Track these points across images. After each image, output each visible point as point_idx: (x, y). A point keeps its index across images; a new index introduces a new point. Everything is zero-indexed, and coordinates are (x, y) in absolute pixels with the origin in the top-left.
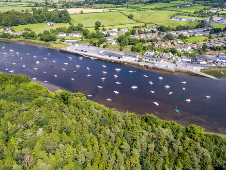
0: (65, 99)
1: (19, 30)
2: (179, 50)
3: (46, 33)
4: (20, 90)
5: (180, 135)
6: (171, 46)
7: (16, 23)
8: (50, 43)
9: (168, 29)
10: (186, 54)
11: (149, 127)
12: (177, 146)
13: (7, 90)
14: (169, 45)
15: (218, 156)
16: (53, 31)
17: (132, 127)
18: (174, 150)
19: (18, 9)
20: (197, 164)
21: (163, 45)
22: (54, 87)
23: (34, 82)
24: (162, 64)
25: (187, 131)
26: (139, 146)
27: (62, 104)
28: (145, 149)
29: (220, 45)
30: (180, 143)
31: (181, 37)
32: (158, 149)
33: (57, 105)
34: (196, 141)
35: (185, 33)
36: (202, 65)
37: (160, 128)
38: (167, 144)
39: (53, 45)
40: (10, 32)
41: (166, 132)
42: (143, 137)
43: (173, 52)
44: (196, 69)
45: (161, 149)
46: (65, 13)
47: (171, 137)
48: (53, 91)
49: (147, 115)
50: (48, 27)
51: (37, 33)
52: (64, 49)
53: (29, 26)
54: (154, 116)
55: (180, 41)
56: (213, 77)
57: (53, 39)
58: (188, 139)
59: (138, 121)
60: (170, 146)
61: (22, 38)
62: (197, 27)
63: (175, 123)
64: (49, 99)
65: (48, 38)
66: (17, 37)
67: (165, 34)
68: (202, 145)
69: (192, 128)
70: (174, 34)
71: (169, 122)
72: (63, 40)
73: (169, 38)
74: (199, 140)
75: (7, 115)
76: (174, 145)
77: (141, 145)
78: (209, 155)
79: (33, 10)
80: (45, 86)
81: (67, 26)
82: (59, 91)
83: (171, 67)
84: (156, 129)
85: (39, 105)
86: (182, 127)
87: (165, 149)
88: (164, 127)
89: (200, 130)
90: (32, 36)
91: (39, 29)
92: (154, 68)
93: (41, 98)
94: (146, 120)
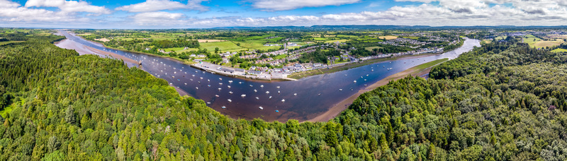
0: (190, 104)
1: (168, 51)
2: (272, 64)
3: (183, 53)
4: (161, 91)
5: (283, 132)
6: (266, 62)
7: (167, 47)
8: (185, 60)
9: (263, 52)
10: (276, 67)
11: (258, 131)
12: (283, 144)
13: (153, 88)
14: (264, 62)
15: (312, 139)
16: (188, 53)
17: (244, 133)
18: (280, 149)
19: (170, 39)
20: (299, 155)
21: (261, 62)
22: (183, 92)
23: (171, 86)
24: (262, 75)
25: (287, 127)
26: (250, 153)
27: (187, 108)
28: (256, 156)
29: (295, 59)
30: (283, 140)
31: (272, 56)
32: (267, 153)
33: (183, 108)
34: (295, 133)
35: (273, 53)
36: (287, 73)
37: (266, 130)
38: (274, 145)
39: (186, 62)
40: (163, 52)
41: (272, 133)
42: (254, 143)
43: (268, 66)
44: (284, 76)
45: (269, 153)
46: (197, 42)
47: (276, 137)
48: (182, 95)
49: (255, 119)
50: (185, 50)
51: (178, 54)
52: (193, 65)
53: (174, 49)
54: (261, 120)
55: (271, 59)
56: (296, 80)
57: (187, 58)
58: (289, 134)
59: (248, 126)
60: (277, 146)
61: (169, 56)
62: (280, 49)
63: (277, 121)
64: (179, 102)
65: (184, 57)
66: (166, 55)
67: (261, 55)
68: (300, 135)
69: (290, 123)
70: (267, 54)
71: (273, 123)
72: (193, 59)
73: (264, 57)
74: (297, 132)
75: (149, 106)
76: (280, 144)
77: (253, 152)
78: (306, 142)
79: (178, 39)
80: (177, 90)
81: (197, 50)
82: (187, 96)
83: (268, 77)
84: (264, 132)
85: (171, 105)
86: (283, 124)
87: (273, 150)
88: (269, 129)
89: (296, 122)
90: (175, 55)
91: (179, 51)
92: (256, 79)
93: (173, 100)
94: (255, 125)
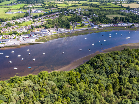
2: (19, 32)
5: (36, 80)
6: (12, 30)
9: (6, 20)
10: (24, 33)
11: (16, 84)
12: (37, 87)
14: (10, 30)
15: (58, 81)
17: (4, 90)
18: (36, 90)
20: (50, 91)
21: (7, 30)
24: (11, 43)
25: (39, 76)
26: (13, 99)
28: (18, 99)
29: (40, 25)
30: (38, 85)
31: (17, 23)
32: (27, 95)
34: (46, 79)
35: (18, 21)
36: (35, 38)
37: (23, 82)
38: (31, 89)
41: (28, 82)
42: (15, 92)
43: (15, 33)
44: (32, 41)
45: (28, 94)
47: (32, 84)
49: (12, 77)
54: (17, 77)
55: (17, 26)
56: (43, 43)
58: (41, 80)
59: (7, 84)
60: (33, 89)
62: (25, 16)
63: (31, 75)
67: (6, 23)
68: (49, 80)
69: (41, 74)
70: (11, 22)
71: (28, 76)
73: (9, 25)
74: (47, 78)
76: (35, 87)
77: (15, 98)
78: (54, 84)
83: (17, 43)
84: (21, 83)
86: (36, 76)
87: (31, 92)
88: (25, 80)
89: (46, 73)
92: (5, 47)
94: (13, 81)
